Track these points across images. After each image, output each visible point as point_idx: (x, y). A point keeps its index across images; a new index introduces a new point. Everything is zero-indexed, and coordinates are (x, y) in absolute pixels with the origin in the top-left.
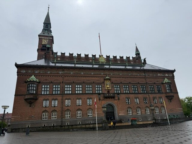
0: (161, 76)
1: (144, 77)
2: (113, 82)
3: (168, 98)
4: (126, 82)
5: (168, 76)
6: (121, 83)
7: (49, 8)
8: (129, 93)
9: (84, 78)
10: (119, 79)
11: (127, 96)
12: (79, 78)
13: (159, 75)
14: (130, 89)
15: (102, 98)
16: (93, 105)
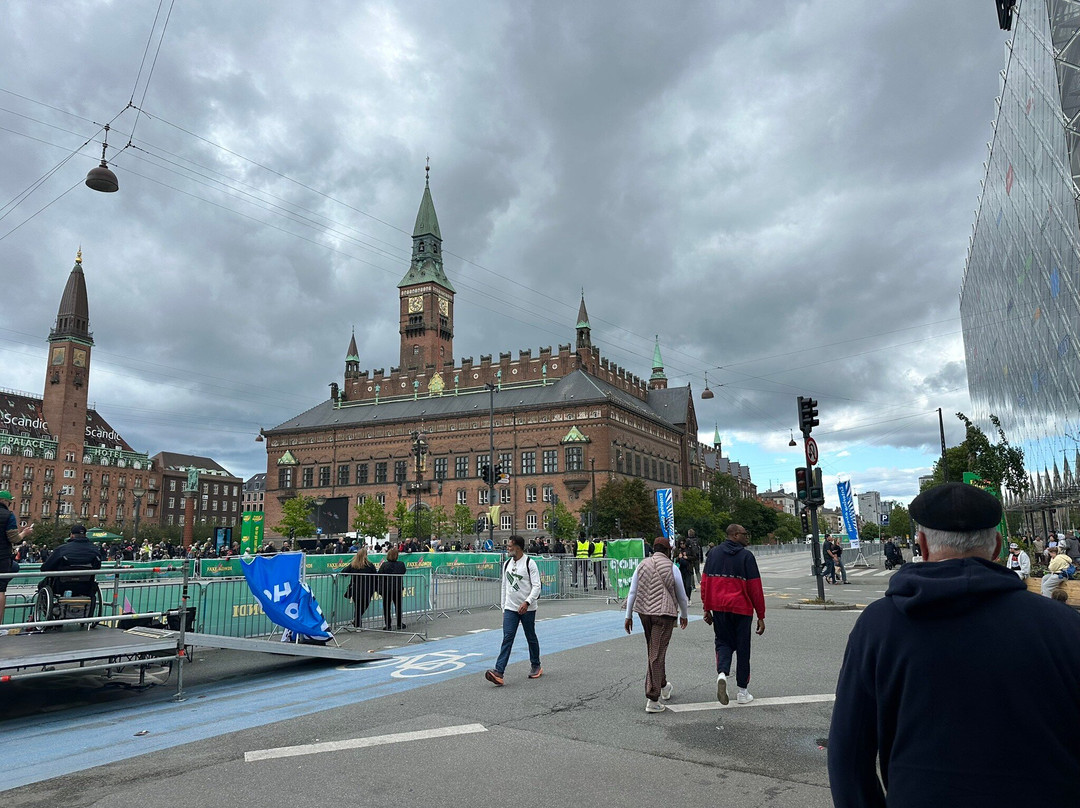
0: (563, 421)
1: (512, 428)
3: (568, 488)
4: (463, 449)
5: (589, 419)
6: (451, 452)
7: (428, 169)
9: (373, 447)
10: (447, 441)
11: (461, 486)
12: (363, 447)
13: (558, 418)
15: (404, 493)
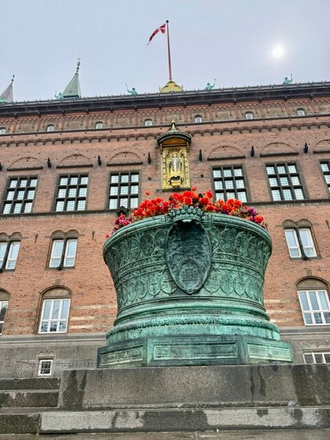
2: (206, 155)
4: (282, 149)
6: (252, 154)
8: (307, 201)
14: (310, 181)
16: (78, 267)
